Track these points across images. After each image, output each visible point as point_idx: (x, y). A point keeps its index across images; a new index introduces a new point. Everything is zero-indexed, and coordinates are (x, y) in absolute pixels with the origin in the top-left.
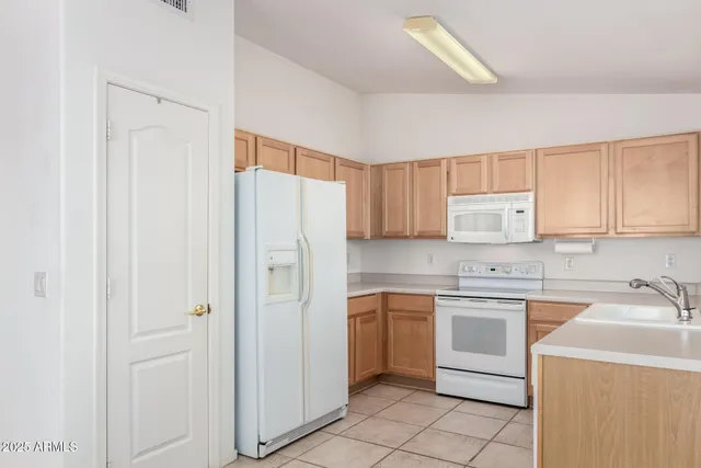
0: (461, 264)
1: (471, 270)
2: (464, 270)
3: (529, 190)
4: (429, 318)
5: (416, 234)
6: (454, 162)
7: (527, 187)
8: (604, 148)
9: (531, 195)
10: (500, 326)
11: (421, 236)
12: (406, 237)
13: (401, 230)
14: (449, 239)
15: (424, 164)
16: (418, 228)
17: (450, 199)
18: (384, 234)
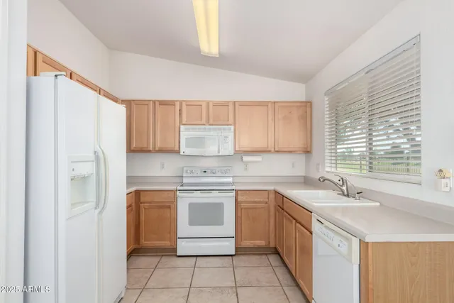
0: (185, 169)
1: (192, 172)
2: (187, 172)
3: (231, 125)
4: (172, 206)
5: (157, 149)
6: (184, 104)
7: (230, 122)
8: (270, 105)
9: (232, 127)
10: (219, 207)
11: (162, 151)
12: (150, 151)
13: (145, 146)
14: (182, 153)
15: (163, 103)
16: (159, 145)
17: (182, 127)
18: (132, 148)
